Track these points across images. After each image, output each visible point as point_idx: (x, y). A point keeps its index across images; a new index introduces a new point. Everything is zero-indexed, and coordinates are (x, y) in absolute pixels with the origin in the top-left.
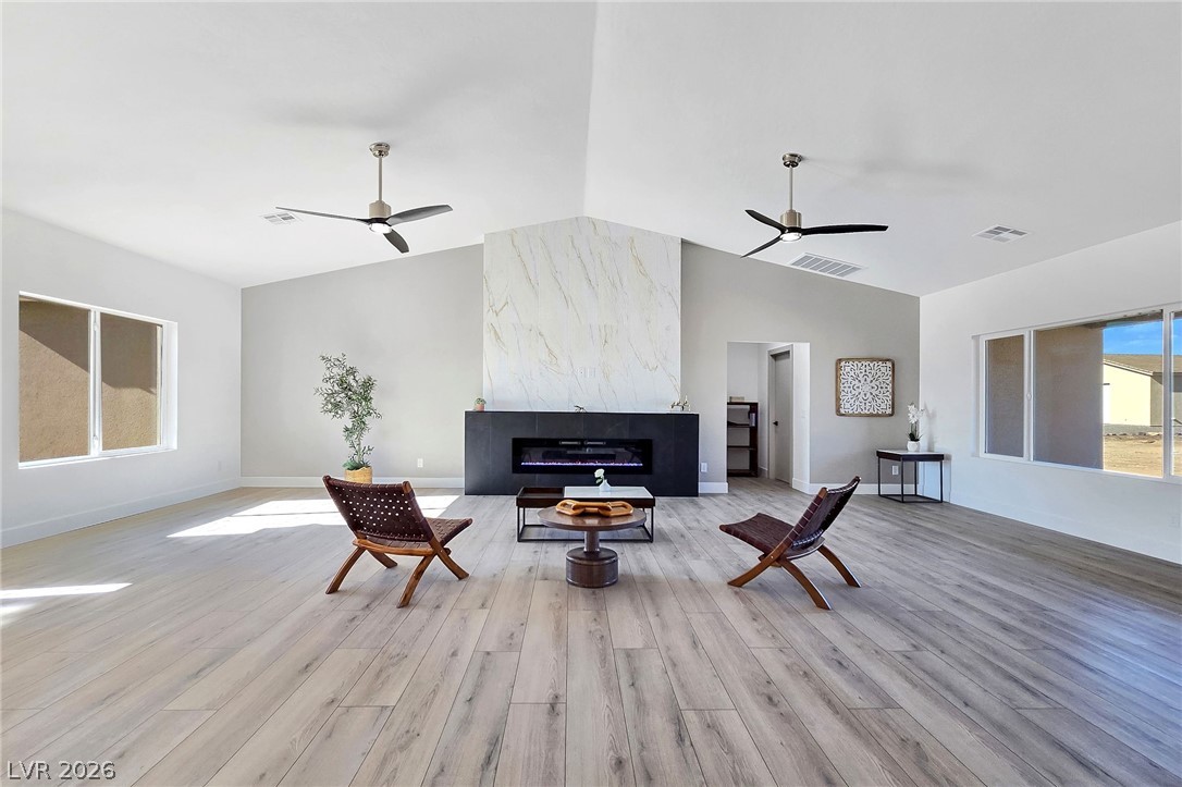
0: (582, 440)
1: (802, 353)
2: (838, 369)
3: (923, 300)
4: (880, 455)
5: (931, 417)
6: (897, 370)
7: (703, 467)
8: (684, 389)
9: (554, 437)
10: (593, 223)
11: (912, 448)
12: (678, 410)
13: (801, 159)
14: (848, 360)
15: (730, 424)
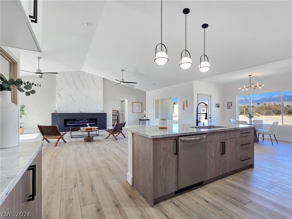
0: (81, 119)
1: (126, 101)
2: (133, 104)
3: (147, 92)
4: (140, 120)
5: (148, 113)
6: (143, 104)
7: (108, 123)
8: (104, 108)
9: (74, 118)
10: (84, 72)
11: (145, 118)
12: (102, 112)
13: (124, 70)
14: (134, 103)
15: (113, 115)
